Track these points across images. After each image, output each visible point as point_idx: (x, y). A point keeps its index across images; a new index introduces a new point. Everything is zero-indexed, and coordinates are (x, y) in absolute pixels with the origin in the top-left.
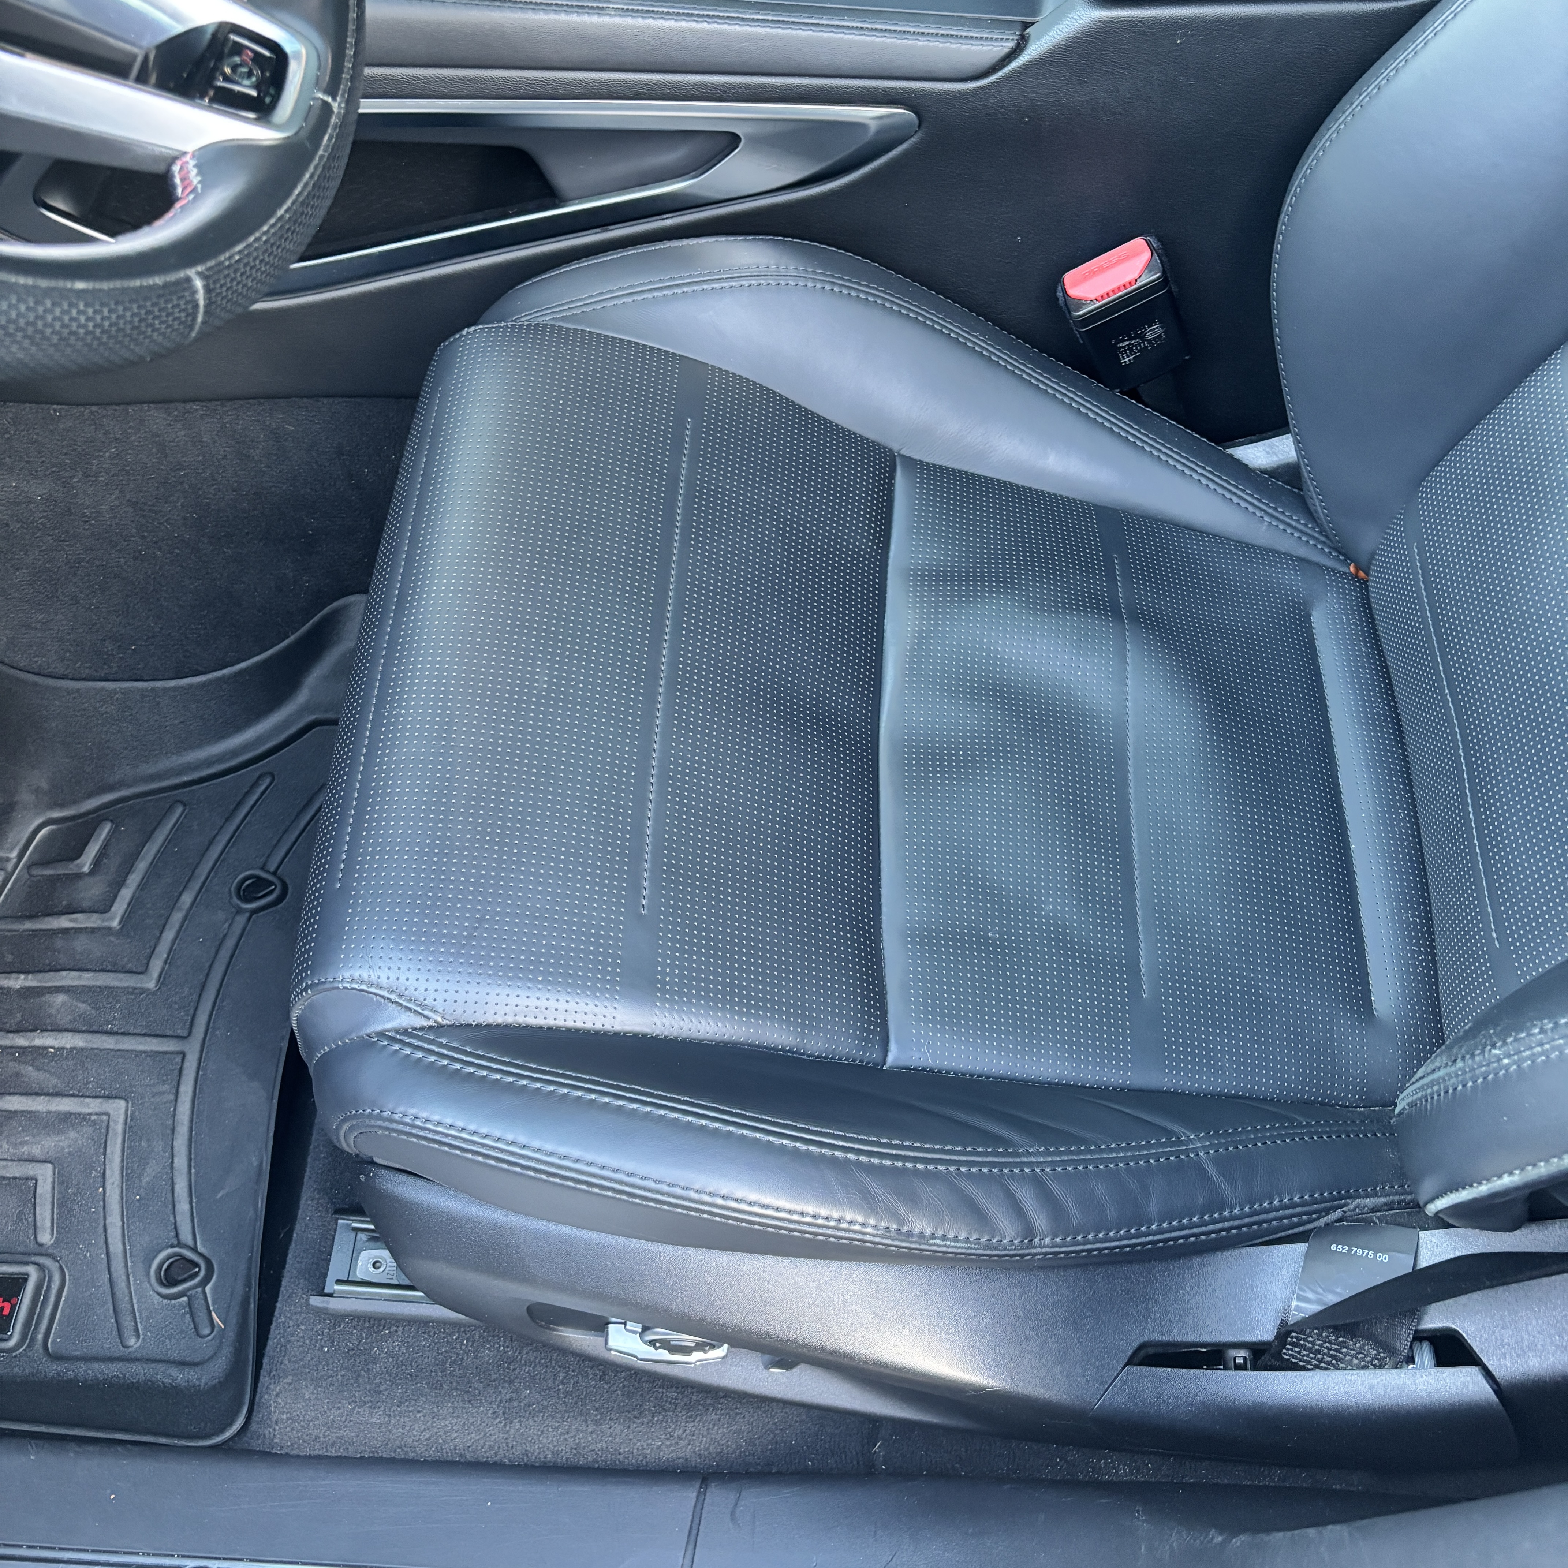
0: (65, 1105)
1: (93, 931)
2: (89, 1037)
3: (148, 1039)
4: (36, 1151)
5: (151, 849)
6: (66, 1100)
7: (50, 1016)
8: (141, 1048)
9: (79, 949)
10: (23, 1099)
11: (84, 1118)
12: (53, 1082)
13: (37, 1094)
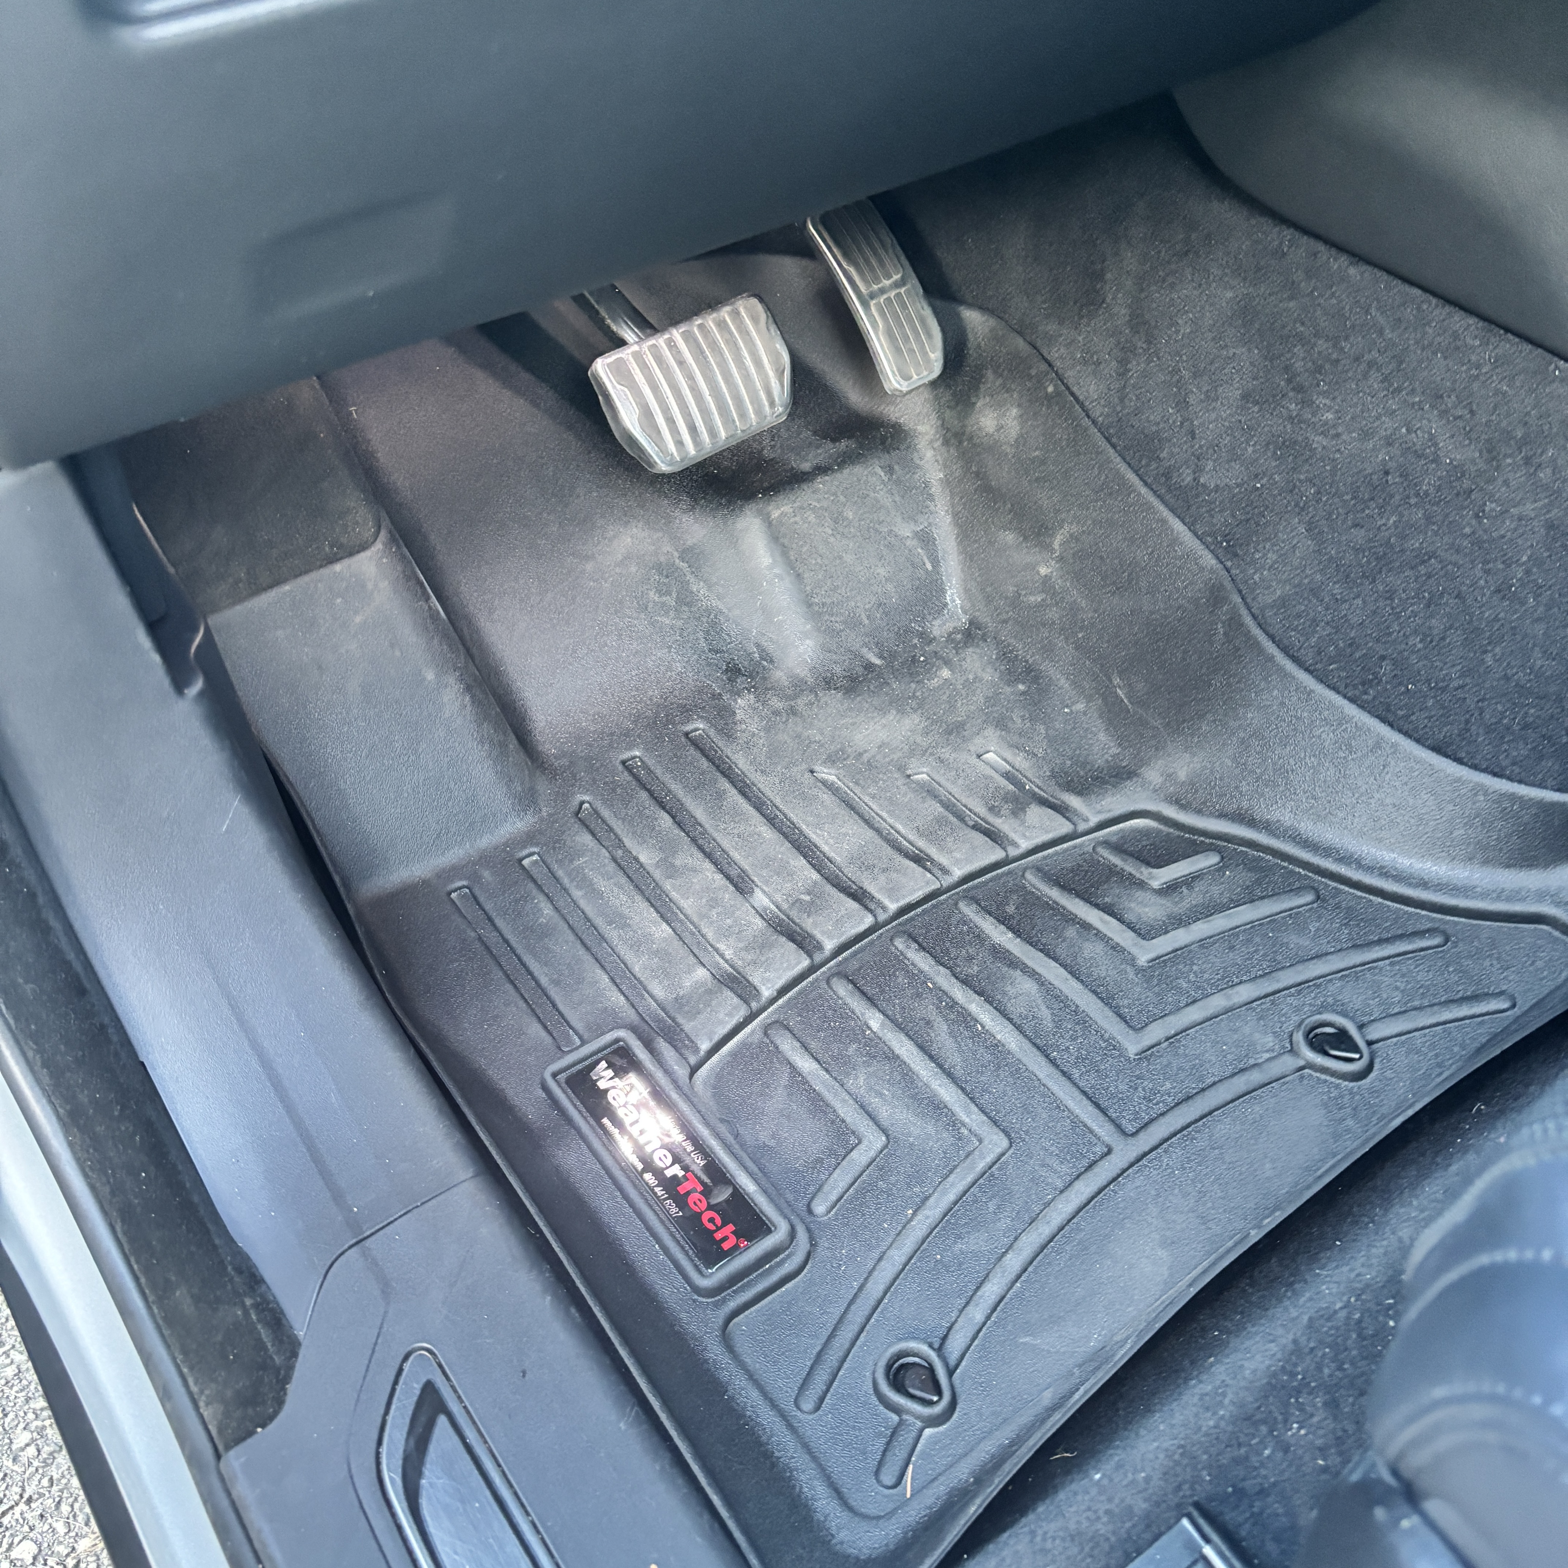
0: (947, 1093)
1: (1116, 948)
2: (1027, 1045)
3: (1086, 1101)
4: (884, 1113)
5: (1245, 914)
6: (953, 1088)
7: (1005, 993)
8: (1071, 1104)
9: (1086, 954)
10: (915, 1050)
11: (954, 1123)
12: (954, 1059)
13: (931, 1058)
